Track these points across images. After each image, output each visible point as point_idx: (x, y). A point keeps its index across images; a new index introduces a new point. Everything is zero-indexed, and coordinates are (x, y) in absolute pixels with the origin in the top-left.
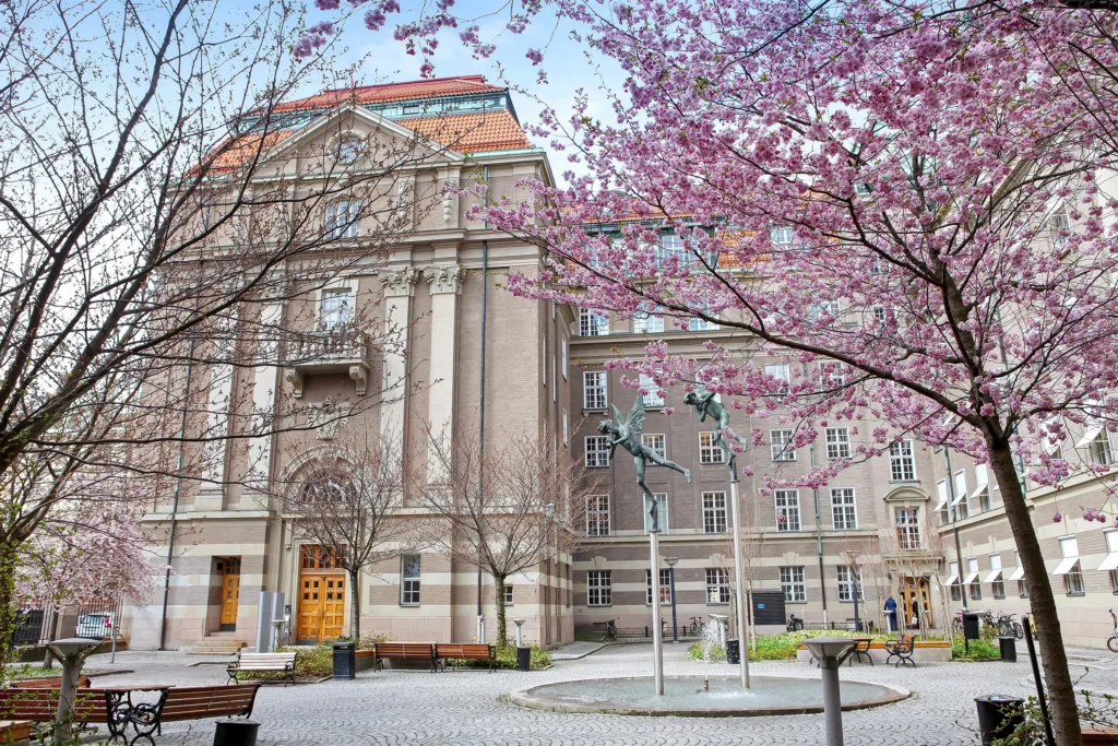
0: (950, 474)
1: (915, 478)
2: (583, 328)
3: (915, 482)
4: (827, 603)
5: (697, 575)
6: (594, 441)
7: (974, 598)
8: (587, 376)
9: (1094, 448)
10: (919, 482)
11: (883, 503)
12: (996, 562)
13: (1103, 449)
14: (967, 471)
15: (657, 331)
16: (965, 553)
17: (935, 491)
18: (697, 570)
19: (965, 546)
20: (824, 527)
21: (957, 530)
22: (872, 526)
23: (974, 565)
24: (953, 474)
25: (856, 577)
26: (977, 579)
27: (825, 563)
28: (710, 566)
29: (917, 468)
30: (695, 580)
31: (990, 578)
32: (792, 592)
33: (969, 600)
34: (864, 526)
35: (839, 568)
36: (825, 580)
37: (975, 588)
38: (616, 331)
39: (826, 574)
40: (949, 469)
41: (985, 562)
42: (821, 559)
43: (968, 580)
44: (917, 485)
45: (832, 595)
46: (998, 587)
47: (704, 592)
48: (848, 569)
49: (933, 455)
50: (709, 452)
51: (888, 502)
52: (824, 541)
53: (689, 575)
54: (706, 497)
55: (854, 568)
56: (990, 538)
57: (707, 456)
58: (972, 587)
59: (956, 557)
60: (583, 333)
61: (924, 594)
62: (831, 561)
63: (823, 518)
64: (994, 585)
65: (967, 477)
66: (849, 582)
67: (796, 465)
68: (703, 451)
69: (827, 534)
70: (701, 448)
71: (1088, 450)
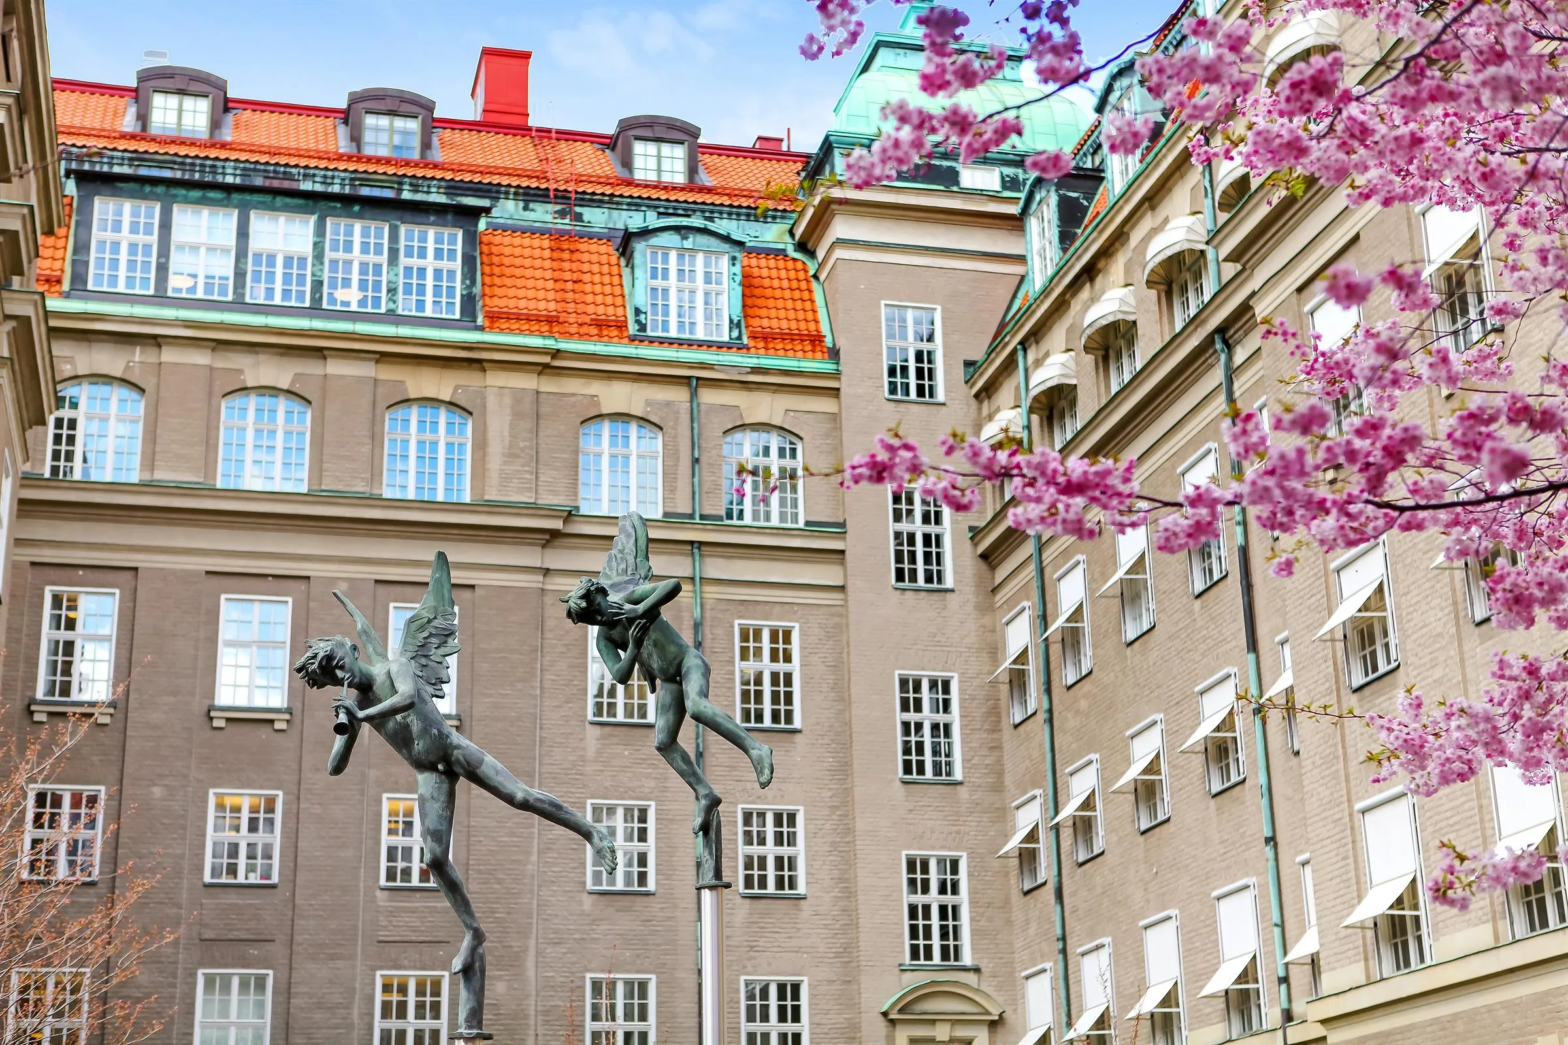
0: (1064, 951)
1: (967, 959)
2: (56, 455)
3: (965, 969)
6: (57, 802)
8: (57, 601)
9: (1384, 927)
10: (977, 970)
11: (881, 1023)
13: (1404, 932)
14: (1115, 943)
15: (288, 487)
17: (1017, 998)
24: (1075, 949)
29: (974, 932)
38: (159, 475)
40: (1064, 939)
44: (970, 978)
49: (1016, 897)
51: (893, 1022)
54: (387, 988)
57: (400, 865)
60: (55, 470)
65: (1117, 959)
67: (654, 904)
68: (392, 853)
70: (386, 840)
71: (1370, 934)
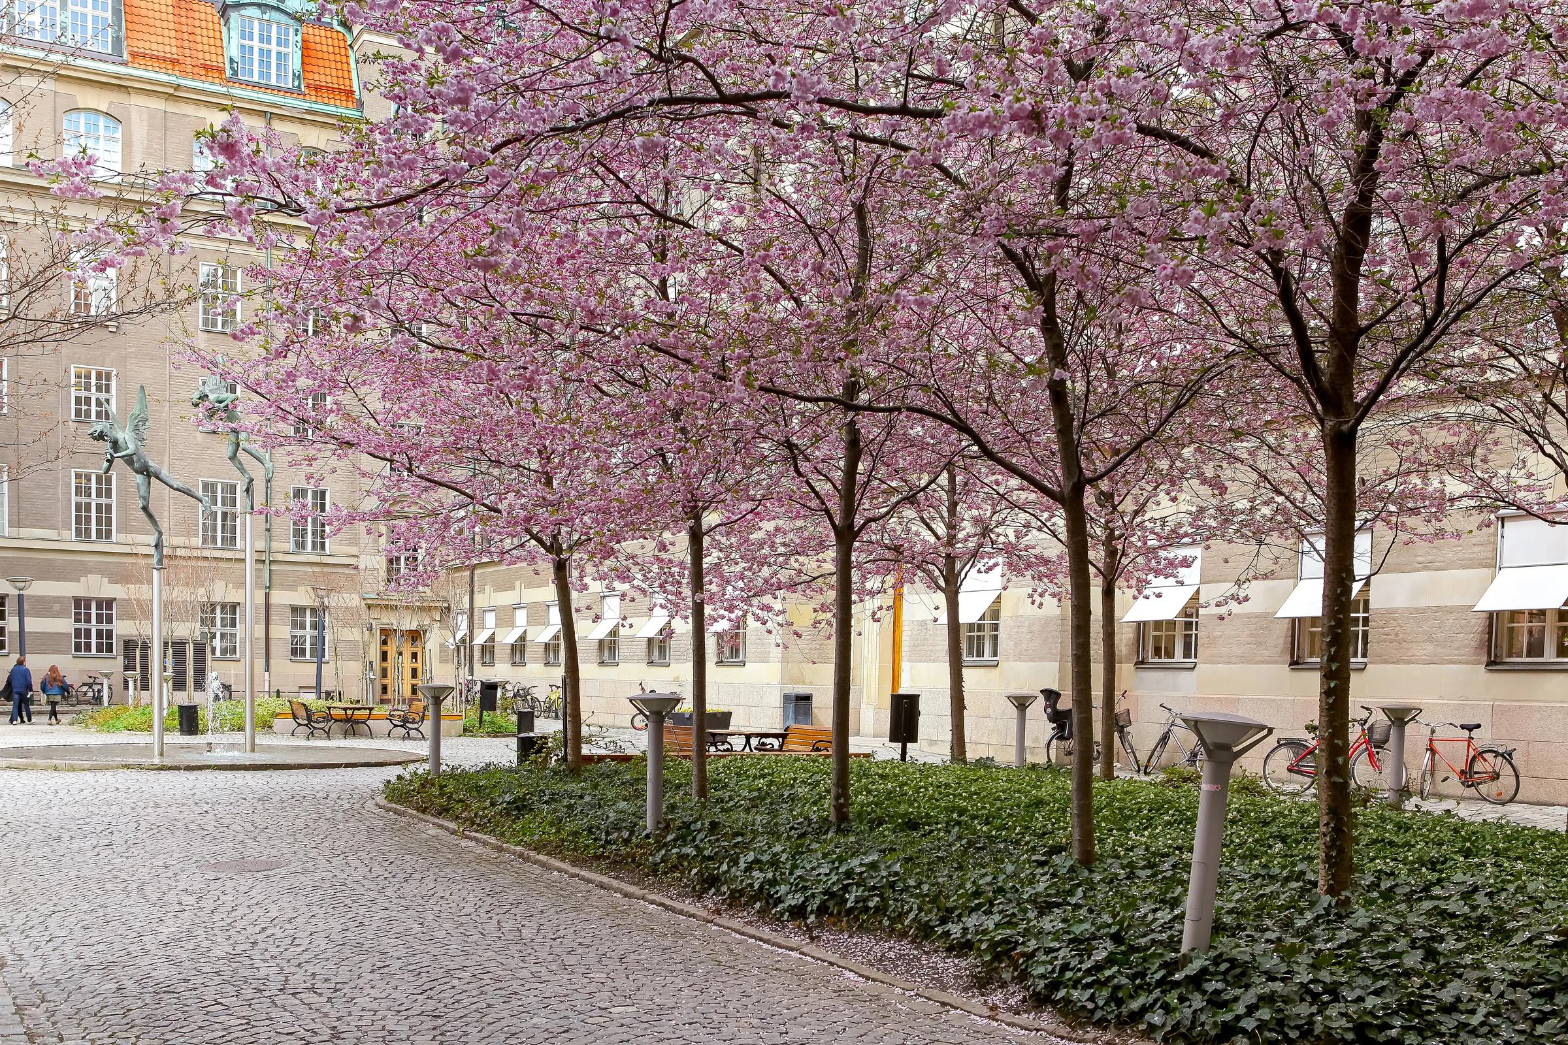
4: (272, 661)
5: (57, 607)
7: (484, 664)
12: (521, 617)
16: (480, 601)
18: (58, 600)
19: (482, 591)
20: (275, 546)
21: (473, 568)
22: (353, 550)
23: (490, 619)
25: (319, 626)
26: (492, 639)
27: (273, 601)
28: (81, 593)
30: (54, 616)
31: (510, 637)
32: (217, 642)
33: (477, 666)
34: (339, 549)
35: (294, 609)
36: (272, 628)
37: (488, 649)
39: (273, 618)
41: (506, 616)
42: (267, 596)
43: (480, 638)
45: (280, 650)
46: (518, 650)
47: (68, 635)
48: (308, 612)
50: (88, 401)
52: (274, 567)
53: (46, 607)
55: (318, 612)
56: (517, 584)
57: (84, 407)
58: (483, 648)
59: (467, 606)
61: (414, 656)
62: (281, 598)
63: (276, 532)
64: (513, 647)
66: (309, 632)
68: (78, 400)
69: (280, 557)
70: (74, 392)
